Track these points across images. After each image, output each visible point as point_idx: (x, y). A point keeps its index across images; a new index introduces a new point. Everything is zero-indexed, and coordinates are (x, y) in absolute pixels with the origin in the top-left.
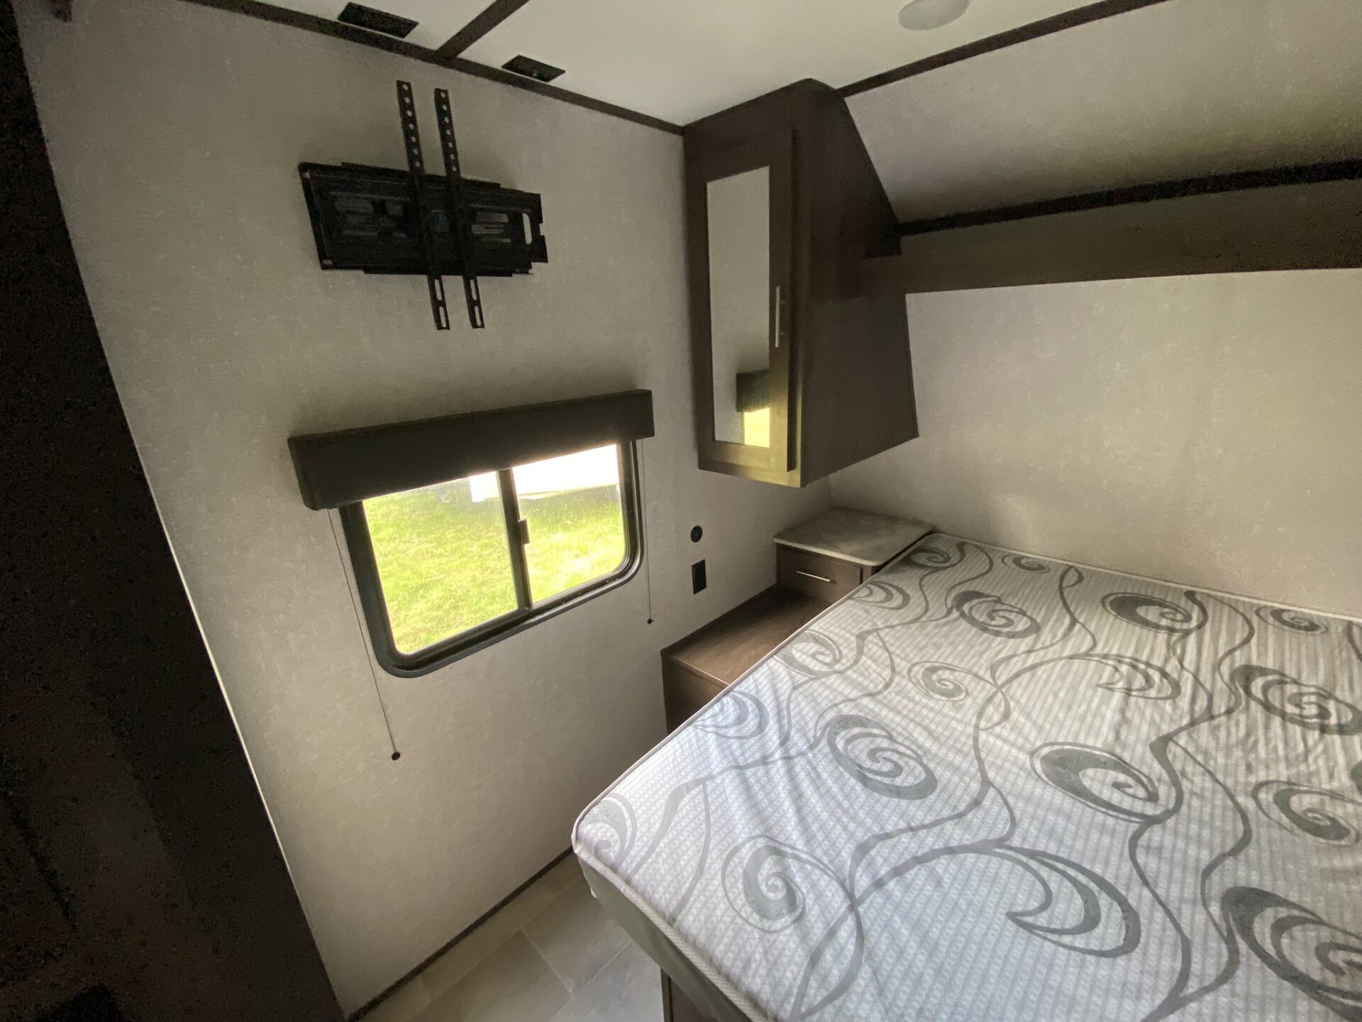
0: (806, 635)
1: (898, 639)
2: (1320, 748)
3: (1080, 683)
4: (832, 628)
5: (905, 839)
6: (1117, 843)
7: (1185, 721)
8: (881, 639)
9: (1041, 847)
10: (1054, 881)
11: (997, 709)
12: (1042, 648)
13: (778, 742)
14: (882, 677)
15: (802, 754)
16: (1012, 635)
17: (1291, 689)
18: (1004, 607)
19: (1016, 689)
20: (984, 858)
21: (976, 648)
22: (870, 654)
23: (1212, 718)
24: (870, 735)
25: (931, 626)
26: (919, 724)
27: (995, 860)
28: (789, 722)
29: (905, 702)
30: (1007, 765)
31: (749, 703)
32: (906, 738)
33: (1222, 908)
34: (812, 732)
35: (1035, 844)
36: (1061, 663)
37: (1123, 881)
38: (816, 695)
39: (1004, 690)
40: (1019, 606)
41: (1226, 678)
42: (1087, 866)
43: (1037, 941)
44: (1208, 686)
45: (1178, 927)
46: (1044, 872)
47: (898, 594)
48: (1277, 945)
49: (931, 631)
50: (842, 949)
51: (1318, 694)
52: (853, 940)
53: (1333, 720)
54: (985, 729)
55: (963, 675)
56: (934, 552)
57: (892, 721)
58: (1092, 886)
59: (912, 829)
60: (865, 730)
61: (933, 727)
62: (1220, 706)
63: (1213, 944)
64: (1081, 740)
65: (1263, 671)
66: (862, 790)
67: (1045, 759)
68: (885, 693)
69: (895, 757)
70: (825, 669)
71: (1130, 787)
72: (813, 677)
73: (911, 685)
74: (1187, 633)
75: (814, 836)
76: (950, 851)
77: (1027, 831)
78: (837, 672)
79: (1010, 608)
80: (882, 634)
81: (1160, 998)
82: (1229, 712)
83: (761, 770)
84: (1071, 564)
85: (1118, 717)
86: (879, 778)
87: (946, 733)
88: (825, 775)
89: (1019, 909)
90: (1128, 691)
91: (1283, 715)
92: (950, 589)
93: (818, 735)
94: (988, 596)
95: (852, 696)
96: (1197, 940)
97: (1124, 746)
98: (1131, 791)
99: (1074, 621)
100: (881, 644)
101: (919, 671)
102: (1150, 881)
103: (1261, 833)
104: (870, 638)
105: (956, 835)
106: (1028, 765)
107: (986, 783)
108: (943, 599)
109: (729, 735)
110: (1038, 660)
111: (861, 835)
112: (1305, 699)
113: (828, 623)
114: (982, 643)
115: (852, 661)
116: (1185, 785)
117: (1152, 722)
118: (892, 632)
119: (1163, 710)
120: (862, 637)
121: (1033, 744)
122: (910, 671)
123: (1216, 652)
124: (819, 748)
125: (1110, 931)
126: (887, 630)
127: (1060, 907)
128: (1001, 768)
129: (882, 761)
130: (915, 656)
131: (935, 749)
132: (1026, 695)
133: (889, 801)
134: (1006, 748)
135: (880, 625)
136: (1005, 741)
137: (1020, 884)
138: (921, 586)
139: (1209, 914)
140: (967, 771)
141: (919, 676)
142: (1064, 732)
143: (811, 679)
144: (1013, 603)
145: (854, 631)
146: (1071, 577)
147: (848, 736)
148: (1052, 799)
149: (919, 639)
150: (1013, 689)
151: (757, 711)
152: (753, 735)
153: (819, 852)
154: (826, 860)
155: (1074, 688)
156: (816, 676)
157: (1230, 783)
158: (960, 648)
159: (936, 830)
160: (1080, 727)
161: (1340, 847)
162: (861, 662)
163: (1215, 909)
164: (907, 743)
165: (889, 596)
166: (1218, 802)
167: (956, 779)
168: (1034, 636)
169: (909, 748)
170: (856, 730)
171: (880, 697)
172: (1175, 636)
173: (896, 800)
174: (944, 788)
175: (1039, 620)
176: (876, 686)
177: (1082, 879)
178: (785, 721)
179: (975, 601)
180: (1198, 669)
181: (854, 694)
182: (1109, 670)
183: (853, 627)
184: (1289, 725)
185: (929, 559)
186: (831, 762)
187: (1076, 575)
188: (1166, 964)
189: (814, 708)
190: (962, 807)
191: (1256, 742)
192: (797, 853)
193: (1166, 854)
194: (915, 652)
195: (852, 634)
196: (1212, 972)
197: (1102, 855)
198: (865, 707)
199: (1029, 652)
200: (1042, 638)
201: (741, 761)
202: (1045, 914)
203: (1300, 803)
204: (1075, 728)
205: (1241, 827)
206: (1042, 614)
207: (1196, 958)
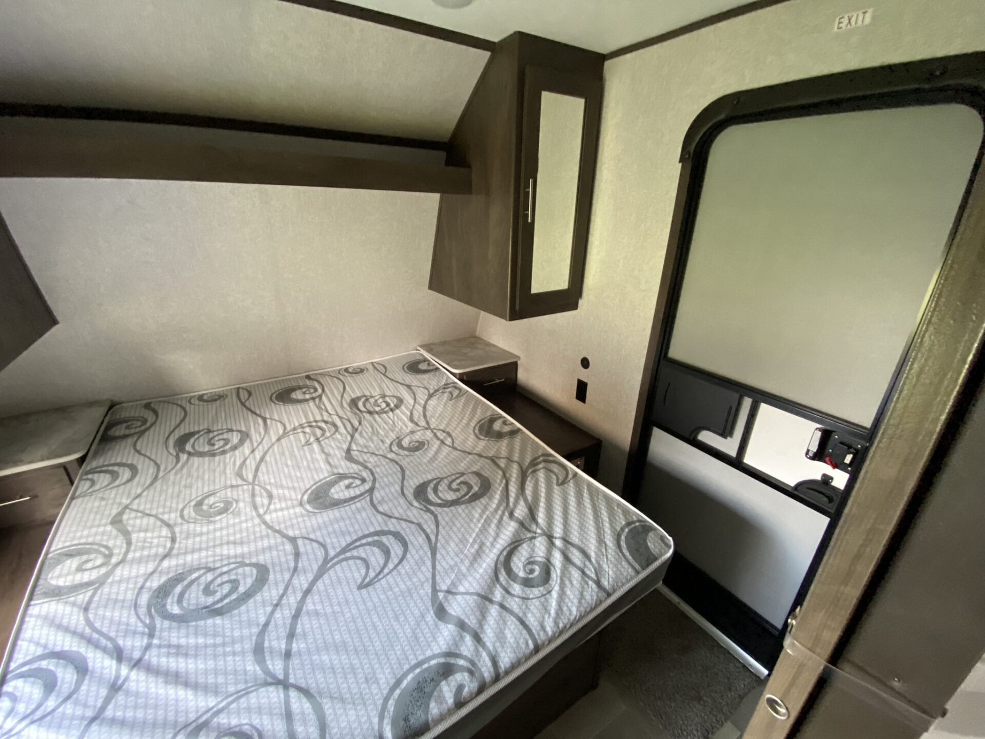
0: (52, 558)
1: (152, 502)
2: (396, 417)
3: (294, 451)
4: (78, 534)
5: (278, 615)
6: (369, 512)
7: (349, 438)
8: (137, 511)
9: (344, 544)
10: (361, 552)
11: (261, 496)
12: (258, 445)
13: (114, 662)
14: (163, 537)
15: (148, 647)
16: (235, 448)
17: (372, 400)
18: (216, 433)
19: (263, 477)
20: (326, 576)
21: (218, 470)
22: (136, 529)
23: (356, 430)
24: (192, 582)
25: (172, 476)
26: (221, 545)
27: (331, 572)
28: (109, 639)
29: (198, 539)
30: (294, 521)
31: (44, 664)
32: (221, 560)
33: (418, 501)
34: (140, 624)
35: (340, 545)
36: (275, 447)
37: (383, 525)
38: (113, 596)
39: (256, 483)
40: (225, 427)
41: (349, 409)
42: (367, 532)
43: (377, 585)
44: (345, 417)
45: (412, 522)
46: (355, 553)
47: (122, 468)
48: (440, 498)
49: (175, 479)
50: (303, 714)
51: (382, 397)
52: (304, 700)
53: (392, 405)
54: (265, 513)
55: (223, 492)
56: (128, 421)
57: (200, 559)
58: (376, 538)
59: (277, 605)
60: (185, 583)
61: (232, 538)
62: (356, 424)
63: (426, 517)
64: (317, 479)
65: (359, 398)
66: (223, 620)
67: (309, 502)
68: (177, 546)
69: (225, 578)
70: (103, 570)
71: (352, 483)
72: (97, 585)
73: (192, 526)
74: (320, 397)
75: (216, 686)
76: (307, 592)
77: (332, 543)
78: (117, 564)
79: (220, 432)
80: (135, 507)
81: (429, 553)
82: (360, 423)
83: (120, 698)
84: (238, 386)
85: (324, 456)
86: (227, 601)
87: (245, 534)
88: (183, 641)
89: (360, 581)
90: (317, 439)
91: (377, 413)
92: (166, 442)
93: (148, 621)
94: (198, 432)
95: (150, 570)
96: (421, 521)
97: (336, 467)
98: (354, 485)
99: (264, 419)
100: (139, 514)
101: (189, 512)
102: (390, 514)
103: (404, 463)
104: (125, 517)
105: (302, 582)
106: (304, 512)
107: (293, 540)
108: (165, 452)
109: (49, 710)
110: (261, 453)
111: (248, 645)
112: (379, 402)
113: (69, 532)
114: (219, 464)
115: (124, 545)
116: (369, 465)
117: (338, 448)
118: (143, 500)
119: (337, 438)
120: (116, 521)
121: (297, 499)
122: (182, 516)
123: (337, 399)
124: (158, 629)
125: (396, 550)
126: (137, 501)
127: (372, 560)
128: (292, 526)
129: (219, 589)
130: (178, 503)
131: (246, 549)
132: (271, 476)
133: (247, 607)
134: (286, 513)
135: (125, 501)
136: (282, 509)
137: (351, 570)
138: (139, 452)
139: (416, 507)
140: (276, 543)
141: (193, 514)
142: (306, 481)
143: (96, 590)
144: (220, 427)
145: (104, 521)
146: (244, 395)
147: (176, 599)
148: (329, 518)
149: (170, 491)
150: (262, 478)
151: (61, 661)
152: (79, 684)
153: (232, 689)
154: (241, 686)
155: (292, 456)
156: (100, 582)
157: (381, 453)
158: (206, 477)
159: (290, 591)
160: (312, 474)
161: (426, 449)
162: (134, 541)
163: (416, 504)
164: (225, 562)
165: (115, 475)
166: (384, 463)
167: (275, 553)
168: (248, 440)
169: (229, 564)
170: (178, 589)
171: (175, 552)
172: (317, 401)
173: (252, 600)
174: (273, 564)
175: (244, 429)
176: (165, 547)
177: (370, 539)
178: (104, 642)
179: (192, 440)
180: (337, 412)
181: (151, 567)
182: (301, 435)
183: (101, 519)
184: (381, 415)
185: (128, 428)
186: (179, 628)
187: (245, 392)
188: (420, 540)
189: (122, 607)
190: (292, 565)
191: (377, 430)
192: (215, 709)
193: (386, 499)
194: (175, 501)
195: (105, 525)
196: (433, 527)
197: (367, 521)
198: (169, 568)
199: (253, 451)
200: (254, 438)
201: (90, 713)
202: (371, 570)
203: (405, 443)
204: (309, 476)
205: (398, 467)
206: (243, 425)
207: (425, 527)
